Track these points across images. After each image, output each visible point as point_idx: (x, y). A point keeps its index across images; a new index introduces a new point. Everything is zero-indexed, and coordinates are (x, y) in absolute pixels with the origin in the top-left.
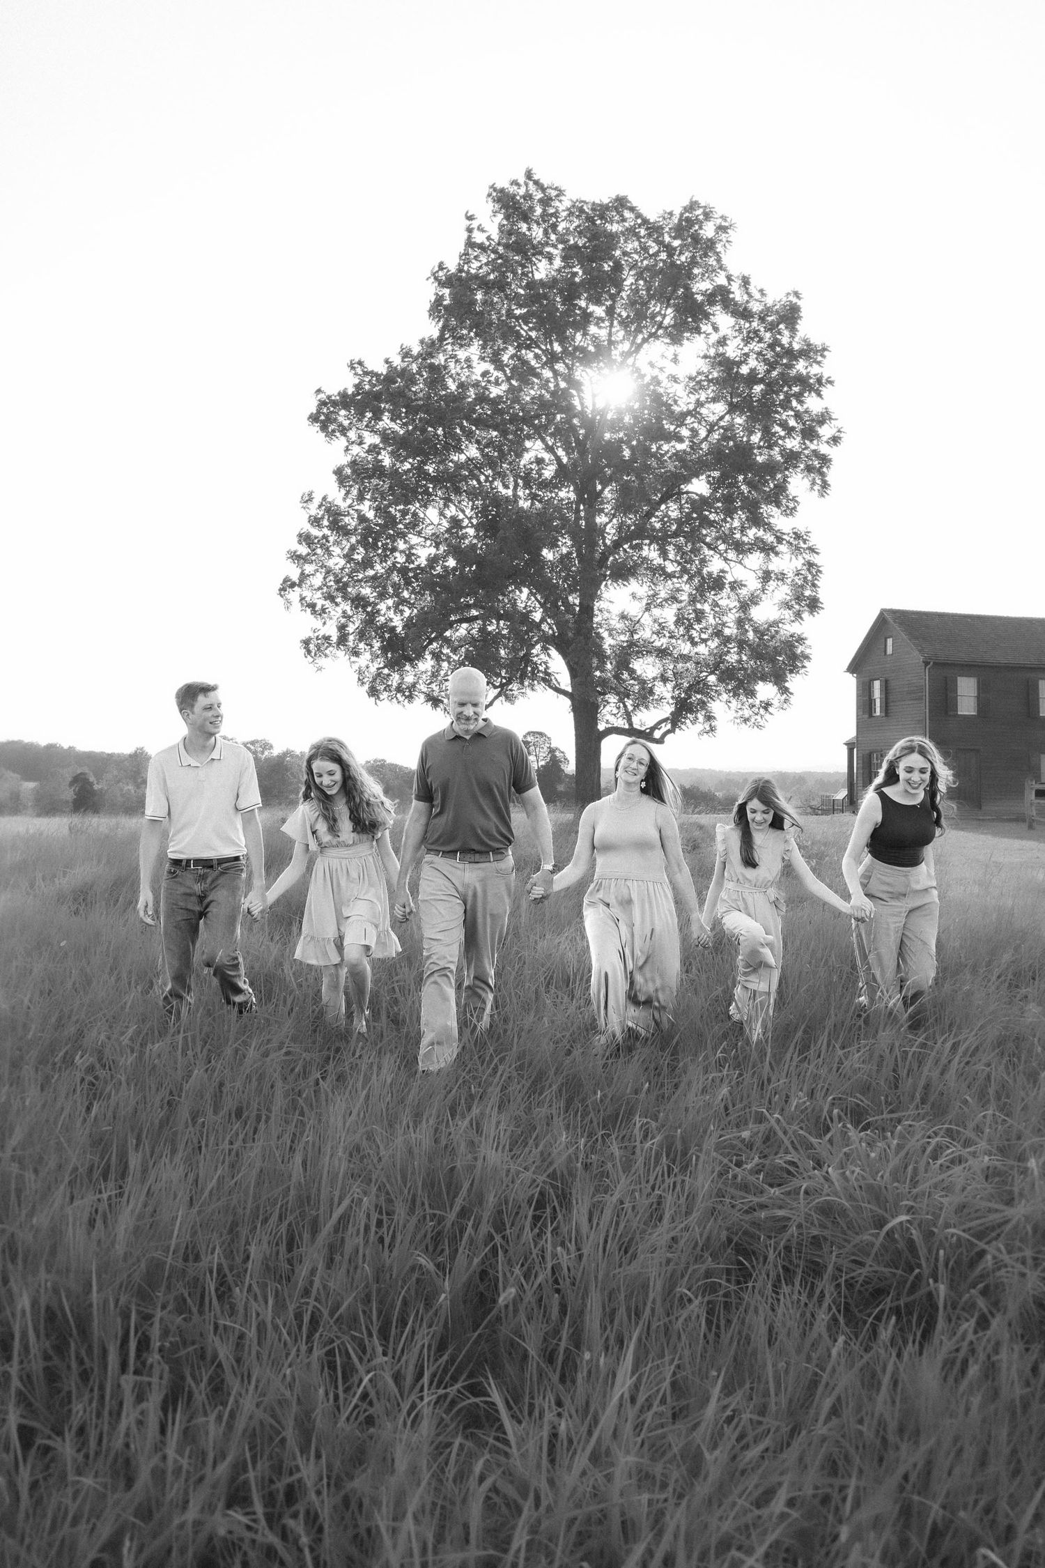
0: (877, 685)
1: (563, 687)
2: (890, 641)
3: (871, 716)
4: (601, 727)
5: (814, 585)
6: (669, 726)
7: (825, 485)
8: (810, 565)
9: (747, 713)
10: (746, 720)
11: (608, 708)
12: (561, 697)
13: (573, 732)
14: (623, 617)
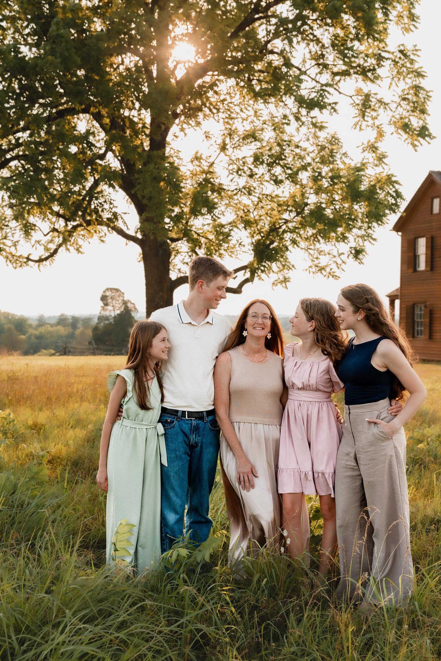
0: (422, 243)
1: (132, 233)
2: (436, 202)
3: (415, 270)
4: (173, 276)
5: (423, 112)
6: (248, 275)
7: (412, 17)
8: (417, 88)
9: (324, 261)
10: (322, 269)
11: (179, 257)
12: (132, 243)
13: (144, 282)
14: (197, 158)
